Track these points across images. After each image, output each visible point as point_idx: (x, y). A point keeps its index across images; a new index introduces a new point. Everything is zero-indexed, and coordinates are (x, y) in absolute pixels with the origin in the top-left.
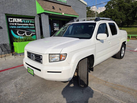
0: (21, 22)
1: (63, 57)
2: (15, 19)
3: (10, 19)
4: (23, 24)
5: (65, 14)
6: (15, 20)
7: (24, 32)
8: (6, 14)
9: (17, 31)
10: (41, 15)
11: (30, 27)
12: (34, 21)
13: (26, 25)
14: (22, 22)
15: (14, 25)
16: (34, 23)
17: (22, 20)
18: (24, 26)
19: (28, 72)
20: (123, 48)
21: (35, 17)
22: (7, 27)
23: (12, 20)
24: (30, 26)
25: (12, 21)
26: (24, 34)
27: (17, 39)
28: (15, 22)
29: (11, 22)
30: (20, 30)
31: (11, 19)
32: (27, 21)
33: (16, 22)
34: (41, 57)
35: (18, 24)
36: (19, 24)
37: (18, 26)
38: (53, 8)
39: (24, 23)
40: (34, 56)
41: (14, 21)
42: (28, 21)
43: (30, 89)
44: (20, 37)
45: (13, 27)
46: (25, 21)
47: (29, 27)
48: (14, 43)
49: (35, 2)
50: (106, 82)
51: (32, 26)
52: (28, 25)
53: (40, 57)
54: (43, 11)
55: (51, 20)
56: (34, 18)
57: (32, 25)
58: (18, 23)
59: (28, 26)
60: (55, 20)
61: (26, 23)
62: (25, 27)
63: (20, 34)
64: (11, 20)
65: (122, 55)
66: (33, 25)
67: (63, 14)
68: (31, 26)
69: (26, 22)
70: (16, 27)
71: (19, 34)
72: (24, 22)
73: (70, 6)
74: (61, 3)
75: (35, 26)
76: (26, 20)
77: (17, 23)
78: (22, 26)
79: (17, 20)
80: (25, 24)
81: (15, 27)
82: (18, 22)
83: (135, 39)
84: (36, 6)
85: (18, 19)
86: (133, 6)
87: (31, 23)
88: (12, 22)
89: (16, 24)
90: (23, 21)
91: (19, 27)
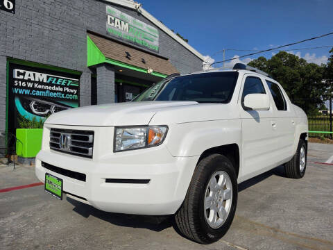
0: (45, 81)
1: (156, 138)
2: (31, 73)
3: (18, 72)
4: (50, 88)
5: (154, 72)
6: (29, 74)
7: (49, 107)
8: (9, 59)
9: (30, 102)
10: (97, 69)
11: (65, 96)
12: (79, 82)
13: (57, 89)
14: (48, 81)
15: (26, 88)
16: (77, 88)
17: (48, 77)
18: (51, 91)
19: (46, 189)
20: (302, 150)
21: (81, 73)
22: (5, 89)
23: (24, 74)
24: (66, 93)
25: (21, 77)
26: (48, 111)
27: (27, 121)
28: (29, 80)
29: (19, 80)
30: (39, 101)
31: (22, 71)
32: (59, 81)
33: (33, 79)
34: (91, 136)
35: (36, 85)
36: (40, 87)
37: (36, 89)
38: (127, 57)
39: (52, 85)
40: (69, 138)
41: (26, 78)
42: (63, 80)
43: (44, 245)
44: (38, 118)
45: (21, 91)
46: (55, 79)
47: (63, 95)
48: (18, 130)
49: (86, 40)
50: (276, 231)
51: (73, 94)
52: (61, 89)
53: (87, 139)
54: (103, 60)
55: (121, 84)
56: (78, 77)
57: (72, 91)
58: (36, 82)
59: (62, 92)
60: (128, 85)
61: (57, 86)
62: (54, 95)
63: (39, 110)
64: (19, 74)
65: (301, 168)
66: (76, 91)
67: (150, 71)
68: (70, 93)
69: (58, 83)
70: (31, 92)
71: (34, 110)
72: (53, 82)
73: (167, 59)
74: (146, 50)
75: (78, 94)
76: (58, 79)
77: (34, 82)
78: (45, 90)
79: (34, 75)
80: (54, 88)
81: (27, 92)
82: (37, 80)
83: (320, 140)
84: (86, 49)
85: (38, 74)
86: (302, 75)
87: (71, 87)
88: (22, 80)
89: (30, 85)
90: (50, 79)
91: (38, 93)
